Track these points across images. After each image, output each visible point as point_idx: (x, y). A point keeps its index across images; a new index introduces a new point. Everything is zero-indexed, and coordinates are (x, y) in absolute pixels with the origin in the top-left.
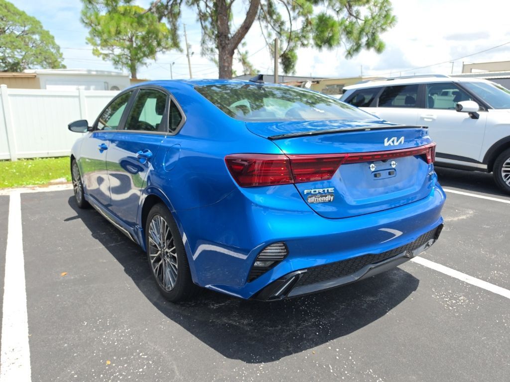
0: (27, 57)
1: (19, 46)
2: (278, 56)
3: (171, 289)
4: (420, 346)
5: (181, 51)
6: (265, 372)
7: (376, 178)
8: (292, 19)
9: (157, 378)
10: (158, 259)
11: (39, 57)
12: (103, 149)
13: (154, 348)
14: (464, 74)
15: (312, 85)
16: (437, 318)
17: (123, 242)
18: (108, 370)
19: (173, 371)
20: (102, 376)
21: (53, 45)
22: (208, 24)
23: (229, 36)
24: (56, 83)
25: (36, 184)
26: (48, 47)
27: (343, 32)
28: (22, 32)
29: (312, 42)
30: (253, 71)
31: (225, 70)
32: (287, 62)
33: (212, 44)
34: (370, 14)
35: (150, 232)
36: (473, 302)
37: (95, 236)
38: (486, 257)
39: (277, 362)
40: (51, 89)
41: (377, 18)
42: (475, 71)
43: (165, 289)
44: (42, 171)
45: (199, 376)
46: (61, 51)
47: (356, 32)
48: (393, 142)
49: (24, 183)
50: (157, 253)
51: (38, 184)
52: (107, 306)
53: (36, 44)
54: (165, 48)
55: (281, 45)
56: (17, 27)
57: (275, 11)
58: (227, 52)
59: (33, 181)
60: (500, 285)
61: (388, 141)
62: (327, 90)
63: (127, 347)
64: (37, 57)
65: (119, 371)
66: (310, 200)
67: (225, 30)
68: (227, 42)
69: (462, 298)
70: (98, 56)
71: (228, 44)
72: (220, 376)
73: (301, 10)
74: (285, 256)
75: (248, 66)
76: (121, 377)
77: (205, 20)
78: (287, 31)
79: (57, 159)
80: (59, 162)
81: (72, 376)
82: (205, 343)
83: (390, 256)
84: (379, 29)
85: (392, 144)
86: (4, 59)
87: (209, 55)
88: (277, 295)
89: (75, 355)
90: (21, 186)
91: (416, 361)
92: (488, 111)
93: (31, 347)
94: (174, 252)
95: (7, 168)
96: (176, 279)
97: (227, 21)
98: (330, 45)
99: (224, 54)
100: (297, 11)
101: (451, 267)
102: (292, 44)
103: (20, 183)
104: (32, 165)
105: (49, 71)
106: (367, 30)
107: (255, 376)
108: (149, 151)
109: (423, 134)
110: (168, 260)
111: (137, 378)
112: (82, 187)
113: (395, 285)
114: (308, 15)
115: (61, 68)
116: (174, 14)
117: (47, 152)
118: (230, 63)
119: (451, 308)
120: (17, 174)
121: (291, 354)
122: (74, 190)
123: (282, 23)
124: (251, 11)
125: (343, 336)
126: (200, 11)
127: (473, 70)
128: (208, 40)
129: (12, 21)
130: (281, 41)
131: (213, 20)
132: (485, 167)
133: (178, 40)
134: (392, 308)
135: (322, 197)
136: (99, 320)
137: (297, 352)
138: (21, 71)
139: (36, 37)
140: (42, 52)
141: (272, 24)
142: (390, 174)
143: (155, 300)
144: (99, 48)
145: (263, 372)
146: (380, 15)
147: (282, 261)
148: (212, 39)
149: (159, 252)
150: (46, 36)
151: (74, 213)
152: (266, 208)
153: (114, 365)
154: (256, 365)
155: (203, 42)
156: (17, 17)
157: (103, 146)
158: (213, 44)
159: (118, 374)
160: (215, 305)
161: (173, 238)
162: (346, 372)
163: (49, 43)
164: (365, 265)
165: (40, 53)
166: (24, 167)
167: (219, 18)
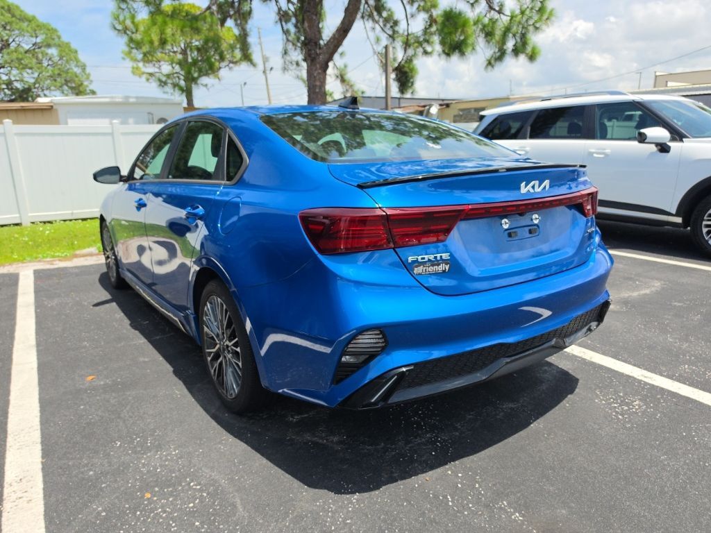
0: (41, 80)
1: (30, 65)
2: (390, 69)
3: (234, 396)
4: (575, 469)
5: (254, 65)
6: (359, 506)
7: (510, 239)
8: (409, 16)
9: (213, 515)
10: (217, 356)
11: (59, 80)
12: (141, 205)
13: (211, 476)
14: (656, 89)
15: (439, 109)
16: (600, 431)
17: (172, 334)
18: (147, 505)
19: (234, 506)
20: (138, 513)
21: (77, 62)
22: (290, 27)
23: (321, 42)
24: (81, 115)
25: (56, 257)
26: (70, 65)
27: (481, 33)
28: (34, 45)
29: (438, 48)
30: (356, 92)
31: (316, 91)
32: (404, 78)
33: (297, 55)
34: (519, 7)
35: (205, 319)
36: (651, 407)
37: (134, 325)
38: (675, 347)
39: (377, 492)
40: (74, 124)
41: (527, 12)
42: (671, 84)
43: (227, 396)
44: (65, 238)
45: (270, 512)
46: (88, 70)
47: (498, 33)
48: (533, 187)
49: (40, 256)
50: (214, 348)
51: (58, 256)
52: (148, 420)
53: (53, 61)
54: (233, 63)
55: (394, 54)
56: (26, 38)
57: (385, 5)
58: (318, 66)
59: (52, 253)
60: (691, 385)
61: (526, 186)
62: (461, 116)
63: (174, 475)
64: (55, 80)
65: (162, 507)
66: (417, 270)
67: (315, 35)
68: (318, 51)
69: (637, 402)
70: (140, 77)
71: (320, 54)
72: (298, 512)
73: (422, 4)
74: (383, 348)
75: (348, 85)
76: (164, 515)
77: (286, 22)
78: (403, 34)
79: (85, 222)
80: (88, 225)
81: (99, 513)
82: (280, 467)
83: (532, 346)
84: (531, 28)
85: (532, 191)
86: (9, 84)
87: (293, 71)
88: (373, 401)
89: (103, 486)
90: (36, 259)
91: (567, 489)
92: (683, 141)
93: (44, 476)
94: (236, 345)
95: (16, 236)
96: (240, 382)
97: (317, 22)
98: (462, 54)
99: (314, 68)
100: (416, 5)
101: (625, 361)
102: (410, 52)
103: (35, 255)
104: (50, 230)
105: (73, 99)
106: (514, 29)
107: (345, 511)
108: (200, 207)
109: (578, 175)
110: (230, 356)
111: (186, 516)
112: (116, 259)
113: (544, 387)
114: (433, 10)
115: (88, 94)
116: (243, 14)
117: (70, 212)
118: (323, 82)
119: (620, 417)
120: (30, 243)
121: (396, 481)
122: (106, 264)
123: (396, 23)
124: (351, 7)
125: (468, 456)
126: (280, 9)
127: (670, 84)
128: (291, 49)
129: (19, 30)
130: (394, 48)
131: (297, 21)
132: (679, 220)
133: (250, 51)
134: (538, 418)
135: (433, 265)
136: (136, 439)
137: (405, 478)
138: (33, 100)
139: (53, 51)
140: (62, 73)
141: (381, 24)
142: (530, 232)
143: (213, 411)
144: (141, 65)
145: (357, 506)
146: (532, 9)
147: (379, 354)
148: (298, 48)
149: (218, 346)
150: (67, 50)
151: (106, 295)
152: (358, 284)
153: (155, 498)
154: (348, 496)
155: (286, 52)
156: (26, 24)
157: (141, 201)
158: (299, 54)
159: (160, 510)
160: (296, 417)
161: (234, 327)
162: (470, 505)
163: (72, 60)
164: (496, 358)
165: (59, 75)
166: (40, 233)
167: (305, 17)
